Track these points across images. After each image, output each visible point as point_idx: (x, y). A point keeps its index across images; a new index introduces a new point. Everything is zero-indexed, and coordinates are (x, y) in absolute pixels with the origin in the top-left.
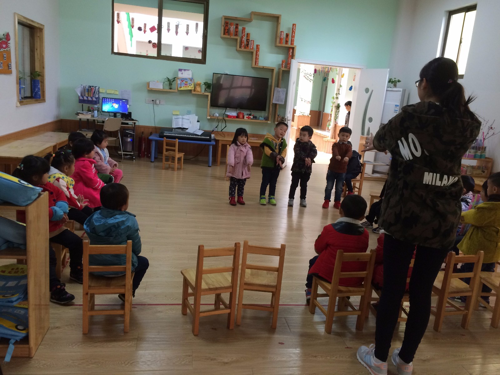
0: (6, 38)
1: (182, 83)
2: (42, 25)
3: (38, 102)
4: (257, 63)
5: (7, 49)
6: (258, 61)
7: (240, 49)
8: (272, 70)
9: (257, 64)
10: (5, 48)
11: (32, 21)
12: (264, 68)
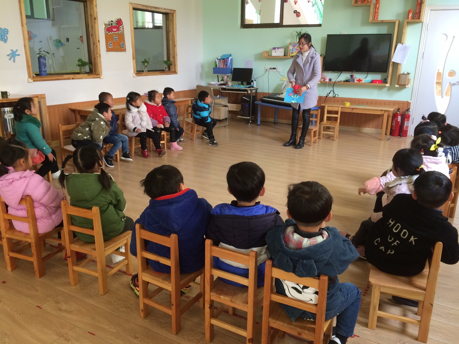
0: (117, 24)
1: (294, 48)
2: (171, 10)
3: (166, 74)
4: (376, 17)
5: (118, 32)
6: (378, 15)
7: (357, 4)
8: (393, 23)
9: (375, 19)
10: (115, 32)
11: (156, 8)
12: (383, 22)
